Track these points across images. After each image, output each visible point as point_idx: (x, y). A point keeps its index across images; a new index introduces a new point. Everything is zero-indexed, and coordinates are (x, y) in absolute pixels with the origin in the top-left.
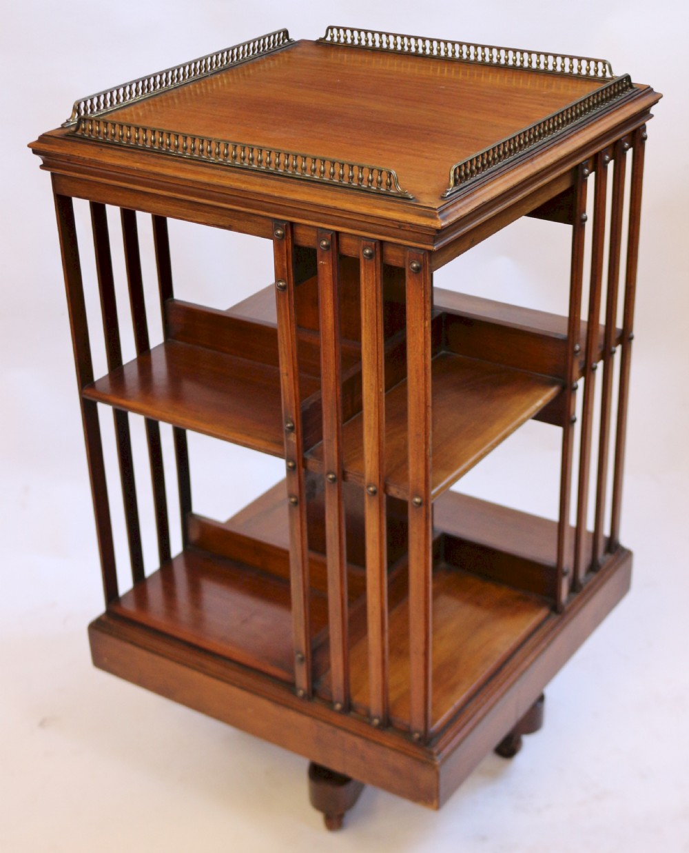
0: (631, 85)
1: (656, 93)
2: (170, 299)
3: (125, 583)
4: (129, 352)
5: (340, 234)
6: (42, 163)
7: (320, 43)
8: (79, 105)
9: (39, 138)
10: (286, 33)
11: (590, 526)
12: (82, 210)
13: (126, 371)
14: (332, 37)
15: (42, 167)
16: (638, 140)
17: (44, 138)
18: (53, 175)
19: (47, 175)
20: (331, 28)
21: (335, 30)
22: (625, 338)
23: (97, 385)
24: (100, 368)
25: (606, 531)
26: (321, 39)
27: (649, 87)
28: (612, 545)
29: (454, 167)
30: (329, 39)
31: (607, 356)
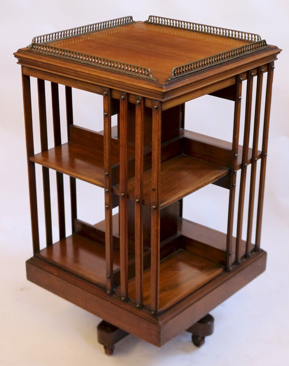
0: (266, 45)
1: (279, 49)
2: (72, 124)
3: (43, 244)
4: (51, 144)
5: (129, 95)
6: (18, 61)
7: (146, 22)
8: (35, 39)
9: (18, 51)
10: (131, 17)
11: (244, 237)
12: (34, 82)
13: (49, 152)
14: (151, 20)
15: (18, 63)
16: (270, 68)
17: (20, 51)
18: (22, 66)
19: (20, 66)
20: (151, 16)
21: (152, 18)
22: (263, 156)
23: (35, 156)
24: (38, 149)
25: (253, 241)
26: (147, 21)
27: (276, 46)
28: (257, 249)
29: (174, 69)
30: (150, 21)
31: (253, 162)
